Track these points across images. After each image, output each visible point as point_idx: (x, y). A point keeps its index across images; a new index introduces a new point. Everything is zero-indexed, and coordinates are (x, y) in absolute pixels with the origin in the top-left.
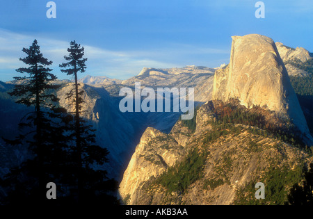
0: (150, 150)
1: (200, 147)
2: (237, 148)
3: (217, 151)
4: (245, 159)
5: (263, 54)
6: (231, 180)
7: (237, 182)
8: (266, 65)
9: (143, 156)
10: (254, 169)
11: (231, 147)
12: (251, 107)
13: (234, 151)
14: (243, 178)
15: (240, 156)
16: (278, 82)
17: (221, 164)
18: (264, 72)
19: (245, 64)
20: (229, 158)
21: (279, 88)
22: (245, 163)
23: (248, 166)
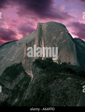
1: (42, 87)
2: (68, 87)
3: (55, 89)
4: (76, 94)
5: (62, 33)
8: (66, 39)
11: (64, 86)
12: (61, 63)
13: (67, 89)
15: (72, 92)
16: (75, 49)
17: (61, 97)
18: (66, 43)
19: (53, 38)
20: (65, 93)
21: (76, 52)
23: (79, 98)
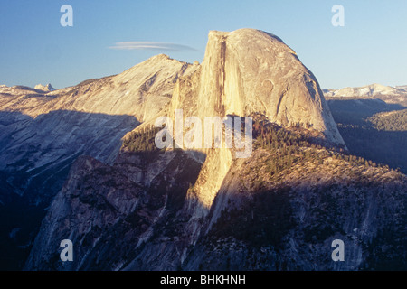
0: (87, 189)
1: (266, 179)
2: (335, 181)
4: (358, 196)
5: (281, 54)
6: (346, 228)
7: (355, 230)
8: (293, 69)
9: (76, 197)
10: (378, 211)
11: (323, 179)
12: (289, 125)
14: (365, 225)
15: (346, 193)
17: (320, 204)
18: (295, 78)
19: (261, 67)
20: (330, 196)
22: (359, 203)
23: (365, 206)
